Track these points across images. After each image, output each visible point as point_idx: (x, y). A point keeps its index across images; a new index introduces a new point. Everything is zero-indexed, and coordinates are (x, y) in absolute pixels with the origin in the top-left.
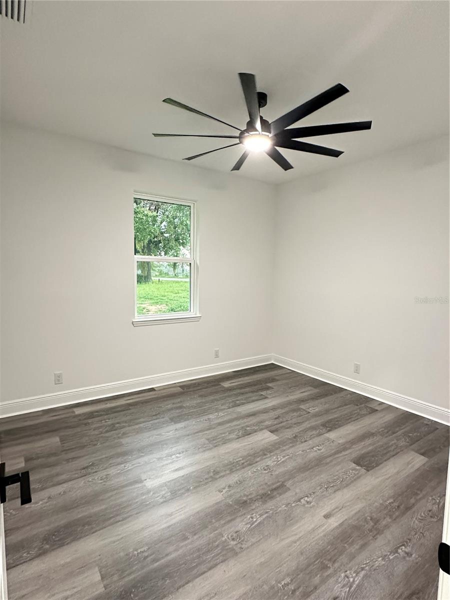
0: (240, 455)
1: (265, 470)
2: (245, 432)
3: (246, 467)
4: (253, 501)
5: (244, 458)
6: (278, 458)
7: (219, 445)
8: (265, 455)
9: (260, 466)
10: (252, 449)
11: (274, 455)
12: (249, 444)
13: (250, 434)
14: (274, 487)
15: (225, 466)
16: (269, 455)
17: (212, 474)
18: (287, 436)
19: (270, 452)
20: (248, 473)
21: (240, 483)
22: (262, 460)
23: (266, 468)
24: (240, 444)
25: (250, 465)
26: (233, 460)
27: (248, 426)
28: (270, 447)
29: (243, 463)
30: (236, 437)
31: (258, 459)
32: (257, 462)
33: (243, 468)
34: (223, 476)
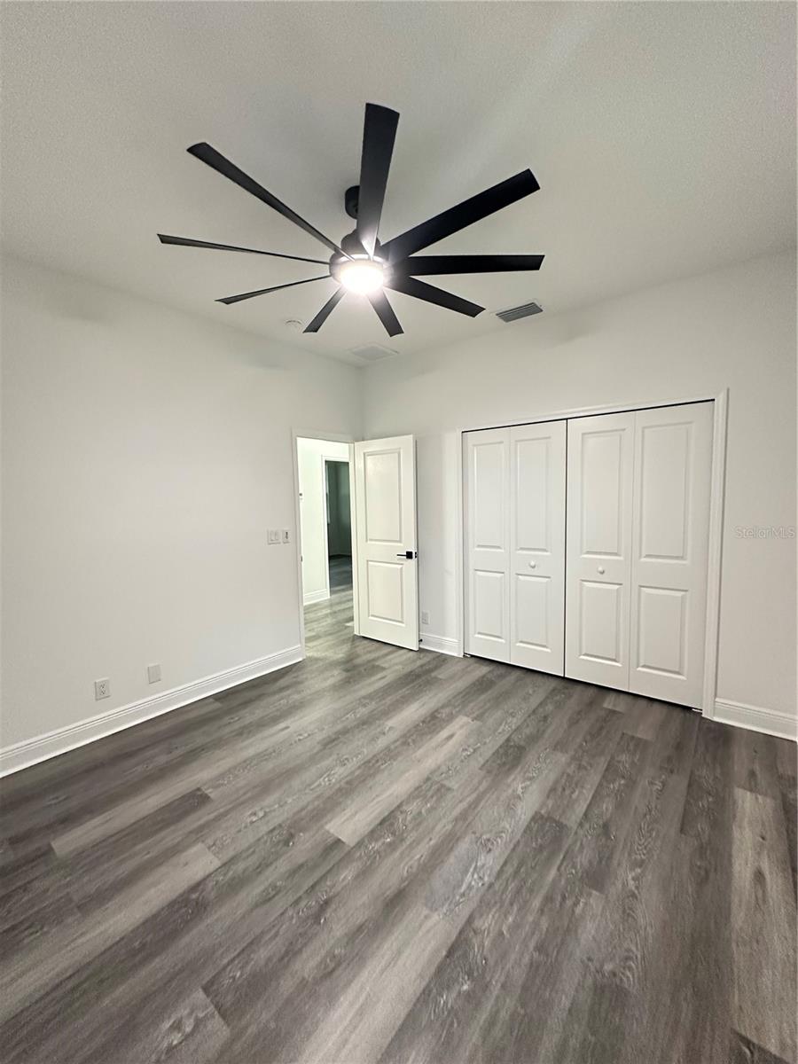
0: (386, 773)
1: (346, 759)
2: (392, 824)
3: (372, 759)
4: (357, 726)
5: (378, 771)
6: (329, 780)
7: (425, 783)
8: (347, 783)
9: (354, 763)
10: (371, 788)
11: (334, 784)
12: (377, 796)
13: (381, 823)
14: (336, 742)
15: (399, 754)
16: (342, 783)
17: (410, 740)
18: (307, 835)
19: (340, 789)
20: (368, 752)
21: (374, 739)
22: (353, 772)
23: (346, 762)
24: (392, 794)
25: (369, 761)
26: (392, 764)
27: (392, 847)
28: (341, 800)
29: (377, 761)
30: (404, 808)
31: (357, 773)
32: (359, 767)
33: (374, 756)
34: (395, 741)
